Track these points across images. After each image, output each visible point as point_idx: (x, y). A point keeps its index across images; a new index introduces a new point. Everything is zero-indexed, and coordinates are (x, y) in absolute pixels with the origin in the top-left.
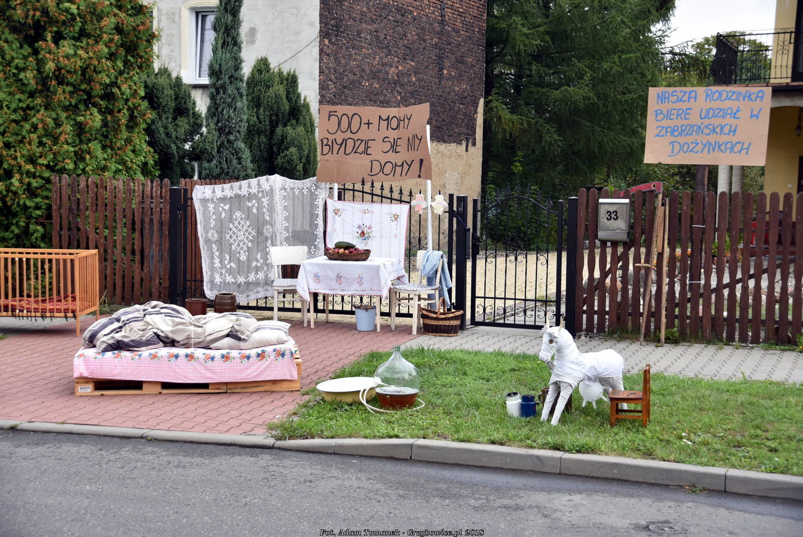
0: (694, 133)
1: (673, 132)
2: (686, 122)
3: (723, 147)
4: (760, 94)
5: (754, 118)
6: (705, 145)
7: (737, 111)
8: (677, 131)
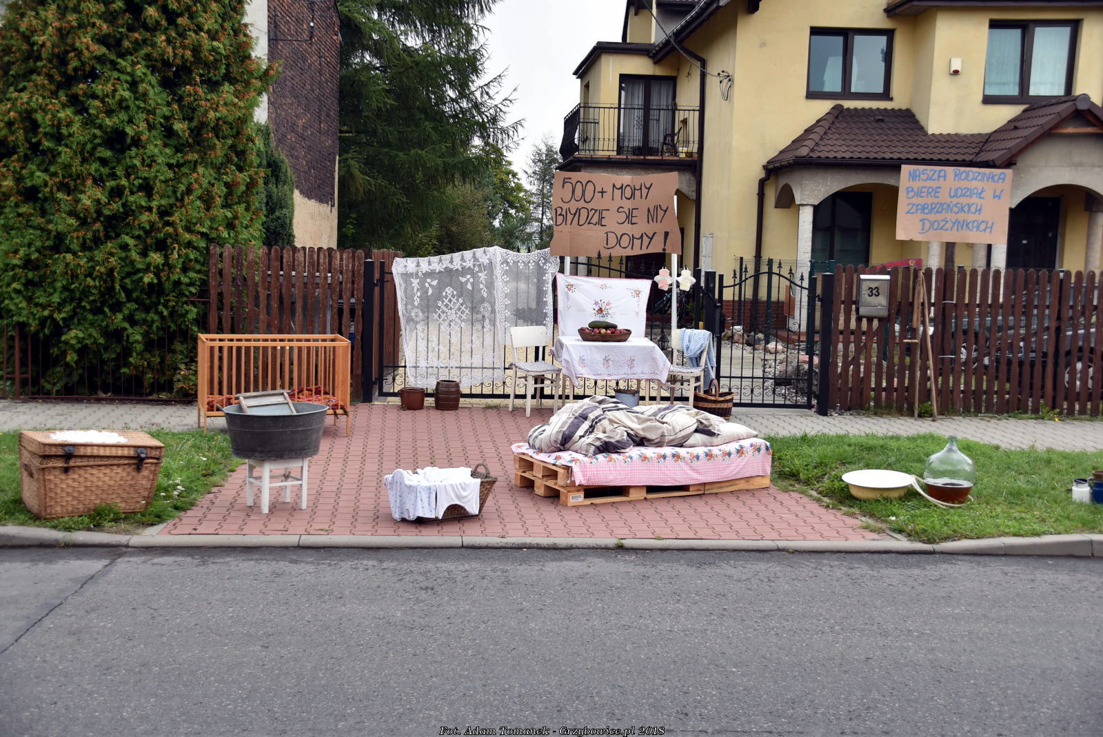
0: (944, 211)
1: (923, 209)
2: (936, 200)
3: (970, 226)
4: (1002, 176)
5: (997, 198)
6: (954, 223)
7: (982, 192)
8: (927, 208)
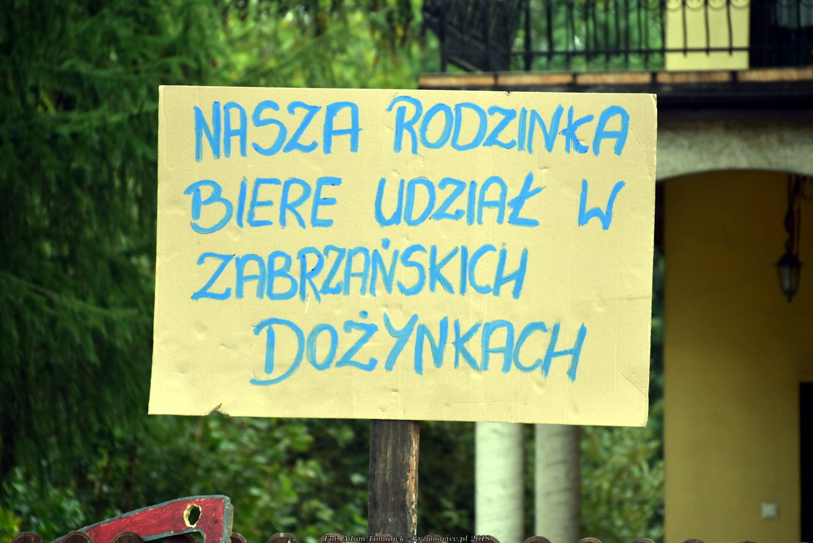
1: (268, 275)
2: (317, 238)
3: (474, 346)
4: (614, 123)
5: (595, 222)
6: (402, 338)
7: (526, 193)
